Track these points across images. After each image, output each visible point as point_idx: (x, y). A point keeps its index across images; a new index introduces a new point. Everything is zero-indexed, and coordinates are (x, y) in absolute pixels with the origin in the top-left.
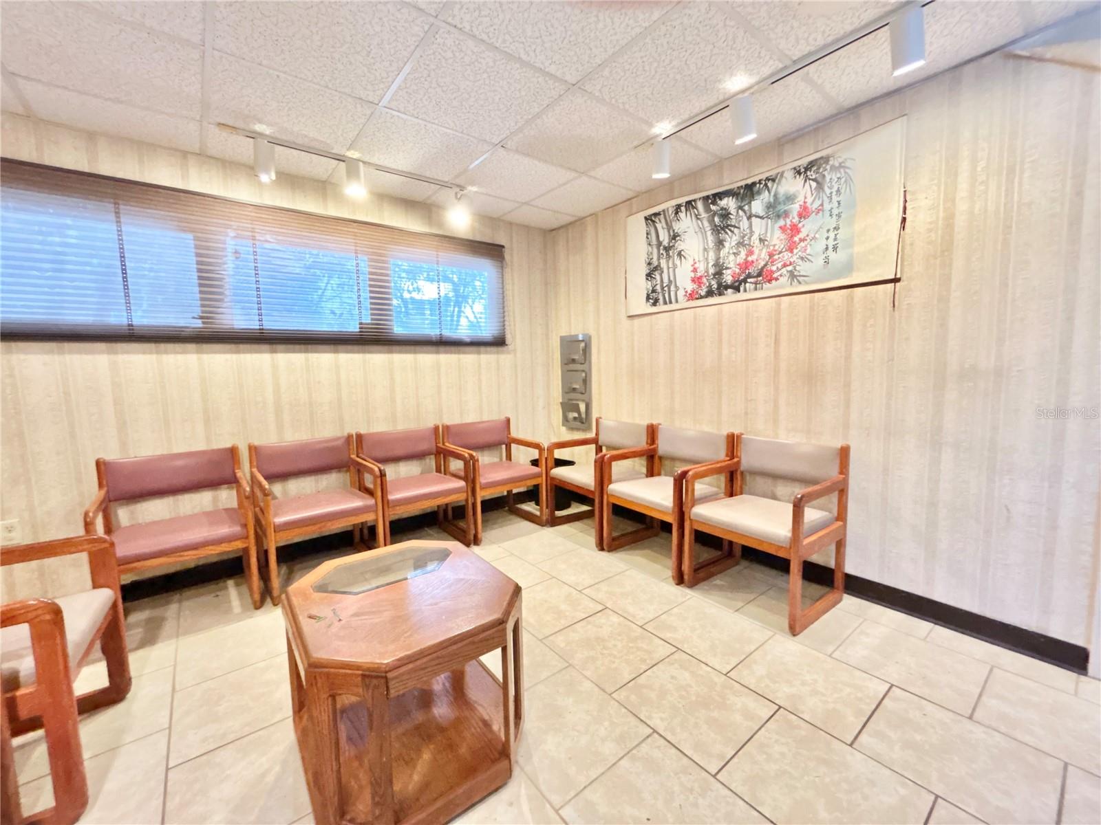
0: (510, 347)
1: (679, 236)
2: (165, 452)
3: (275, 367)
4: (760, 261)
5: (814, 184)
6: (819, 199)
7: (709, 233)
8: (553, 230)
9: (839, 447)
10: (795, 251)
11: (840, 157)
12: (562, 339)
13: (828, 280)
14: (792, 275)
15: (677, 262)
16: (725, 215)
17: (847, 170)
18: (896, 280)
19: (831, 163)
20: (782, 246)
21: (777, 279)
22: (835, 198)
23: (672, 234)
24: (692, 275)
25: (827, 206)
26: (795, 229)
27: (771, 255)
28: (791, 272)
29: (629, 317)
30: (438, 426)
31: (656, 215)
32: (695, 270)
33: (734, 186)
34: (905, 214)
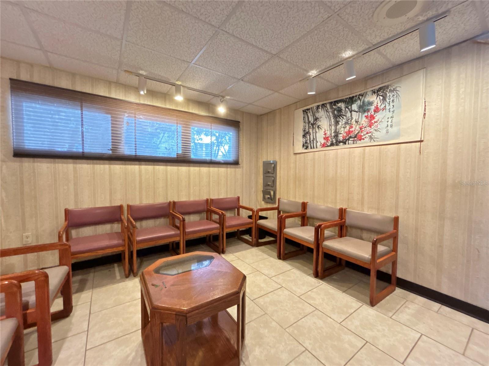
0: (241, 165)
1: (318, 119)
2: (93, 207)
3: (140, 171)
4: (356, 131)
5: (381, 98)
6: (384, 104)
7: (332, 118)
8: (261, 115)
9: (394, 217)
10: (372, 127)
11: (394, 86)
12: (264, 163)
13: (388, 140)
14: (371, 138)
15: (317, 130)
16: (340, 110)
17: (397, 92)
18: (421, 141)
19: (389, 88)
20: (366, 125)
21: (363, 139)
22: (391, 104)
23: (315, 118)
24: (324, 136)
25: (387, 107)
26: (372, 117)
27: (361, 128)
28: (370, 136)
29: (295, 154)
30: (208, 199)
31: (308, 109)
32: (325, 134)
33: (344, 98)
34: (425, 112)
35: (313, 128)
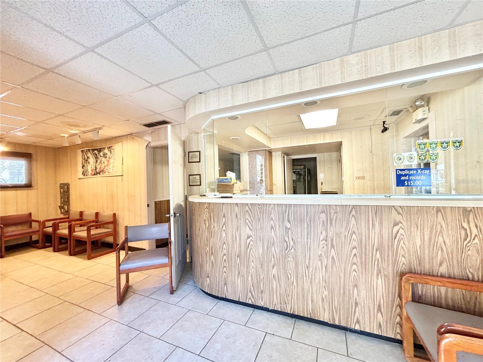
0: (35, 188)
1: (89, 158)
4: (103, 168)
5: (110, 152)
7: (94, 159)
8: (58, 148)
10: (108, 166)
11: (113, 147)
12: (60, 184)
13: (113, 174)
16: (96, 155)
17: (115, 150)
18: (122, 176)
21: (106, 173)
22: (113, 156)
24: (91, 169)
26: (108, 161)
28: (108, 171)
29: (79, 179)
31: (83, 151)
33: (96, 148)
34: (123, 162)
35: (86, 163)
